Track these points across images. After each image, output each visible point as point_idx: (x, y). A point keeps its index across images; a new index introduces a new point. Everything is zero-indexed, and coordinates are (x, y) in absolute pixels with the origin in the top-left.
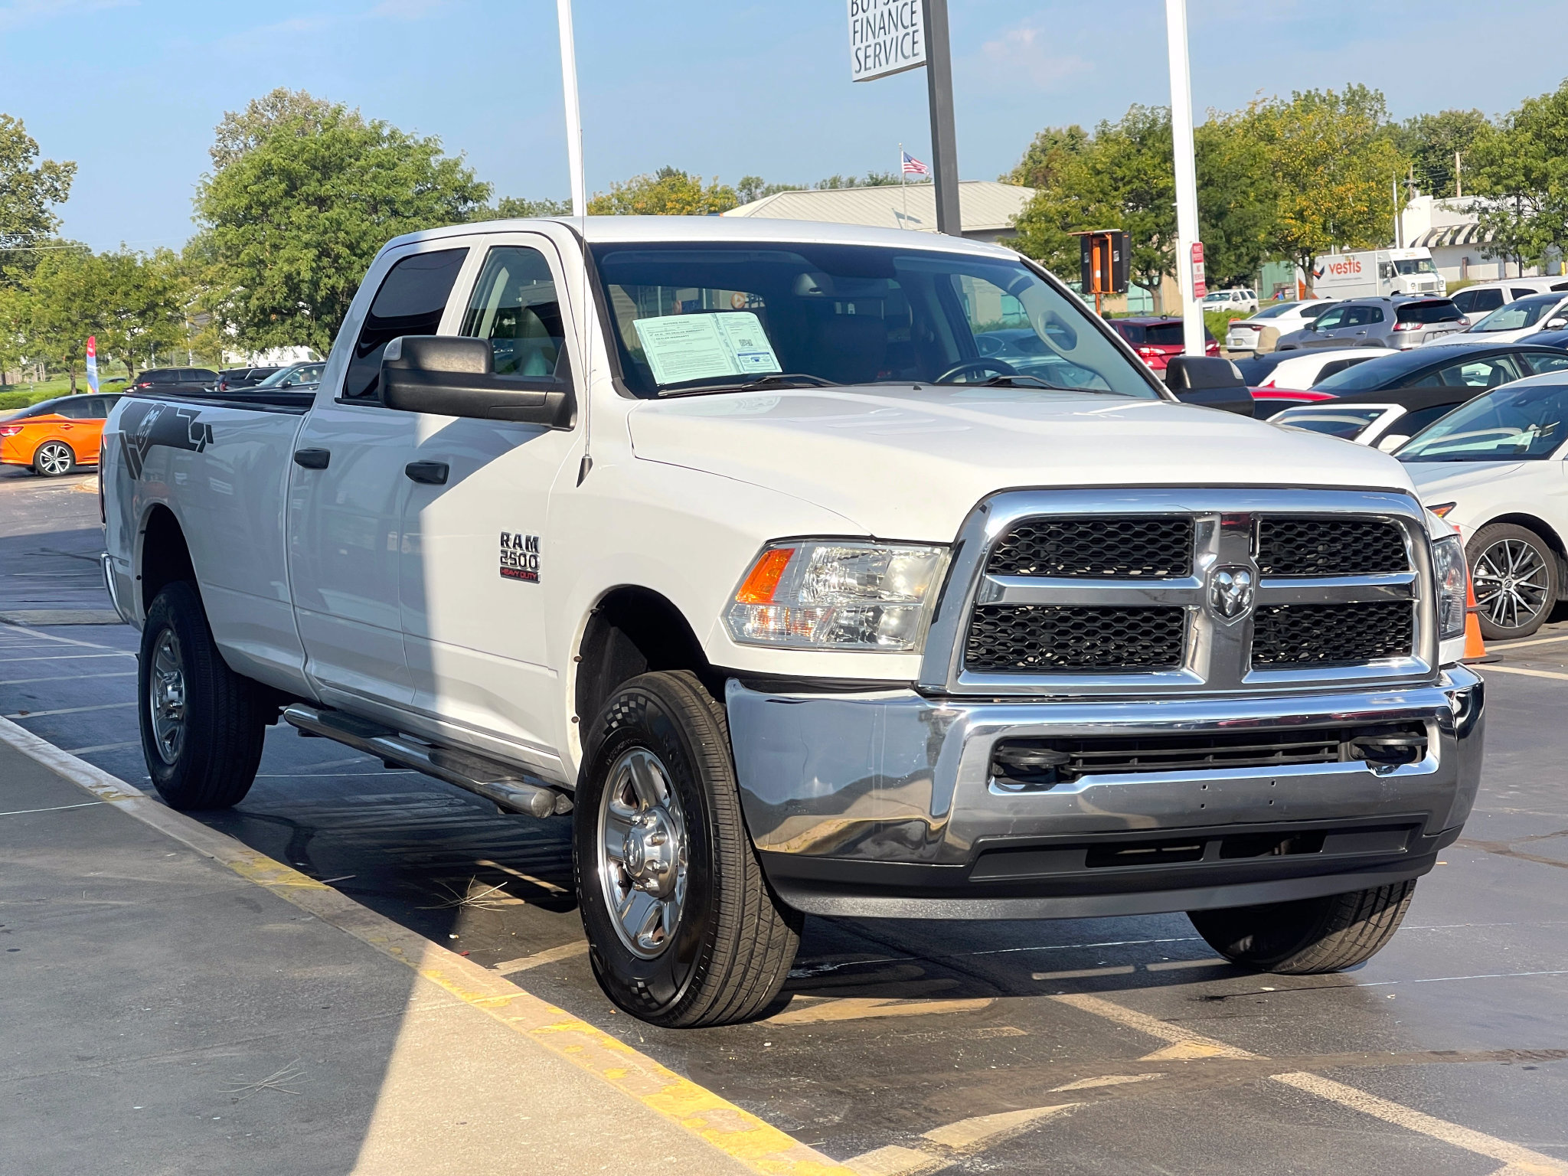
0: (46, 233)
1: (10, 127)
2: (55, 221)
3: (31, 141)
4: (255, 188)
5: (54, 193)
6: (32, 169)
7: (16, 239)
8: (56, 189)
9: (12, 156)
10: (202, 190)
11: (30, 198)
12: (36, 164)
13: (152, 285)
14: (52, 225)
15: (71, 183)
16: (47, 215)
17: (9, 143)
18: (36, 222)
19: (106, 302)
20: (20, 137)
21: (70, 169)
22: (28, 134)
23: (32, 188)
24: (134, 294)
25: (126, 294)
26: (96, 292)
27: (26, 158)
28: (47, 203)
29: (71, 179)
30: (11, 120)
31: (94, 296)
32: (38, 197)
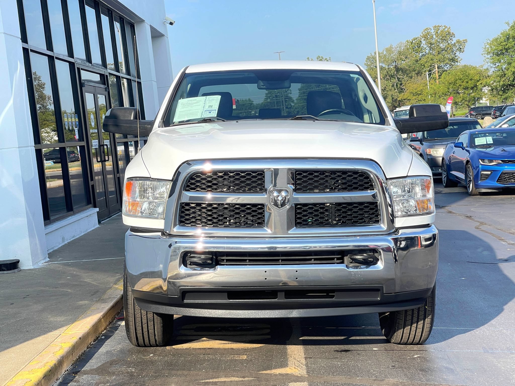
0: (457, 63)
1: (446, 29)
2: (460, 59)
3: (453, 33)
4: (504, 43)
5: (460, 50)
6: (453, 43)
7: (447, 66)
8: (461, 49)
9: (446, 39)
10: (486, 44)
11: (452, 52)
12: (454, 40)
13: (476, 79)
14: (459, 61)
15: (465, 46)
16: (457, 57)
17: (445, 35)
18: (453, 60)
19: (460, 85)
20: (449, 33)
21: (465, 41)
22: (451, 31)
23: (453, 49)
24: (470, 82)
25: (467, 82)
26: (457, 82)
27: (451, 39)
28: (457, 53)
29: (465, 45)
30: (446, 27)
31: (457, 84)
32: (454, 52)
